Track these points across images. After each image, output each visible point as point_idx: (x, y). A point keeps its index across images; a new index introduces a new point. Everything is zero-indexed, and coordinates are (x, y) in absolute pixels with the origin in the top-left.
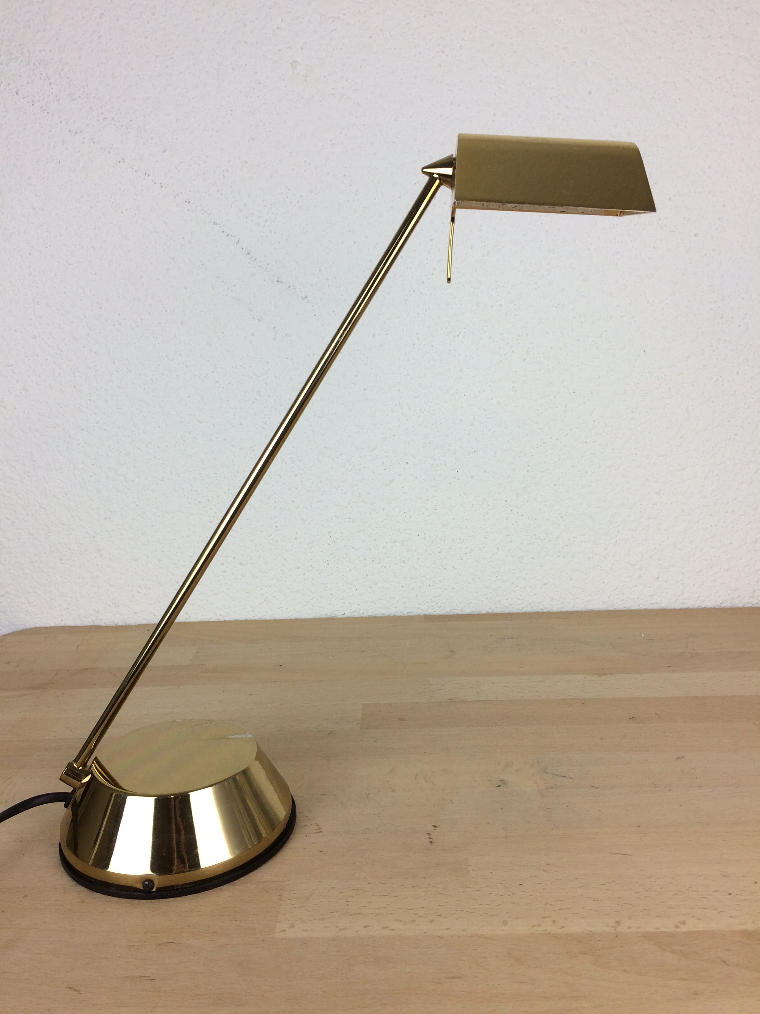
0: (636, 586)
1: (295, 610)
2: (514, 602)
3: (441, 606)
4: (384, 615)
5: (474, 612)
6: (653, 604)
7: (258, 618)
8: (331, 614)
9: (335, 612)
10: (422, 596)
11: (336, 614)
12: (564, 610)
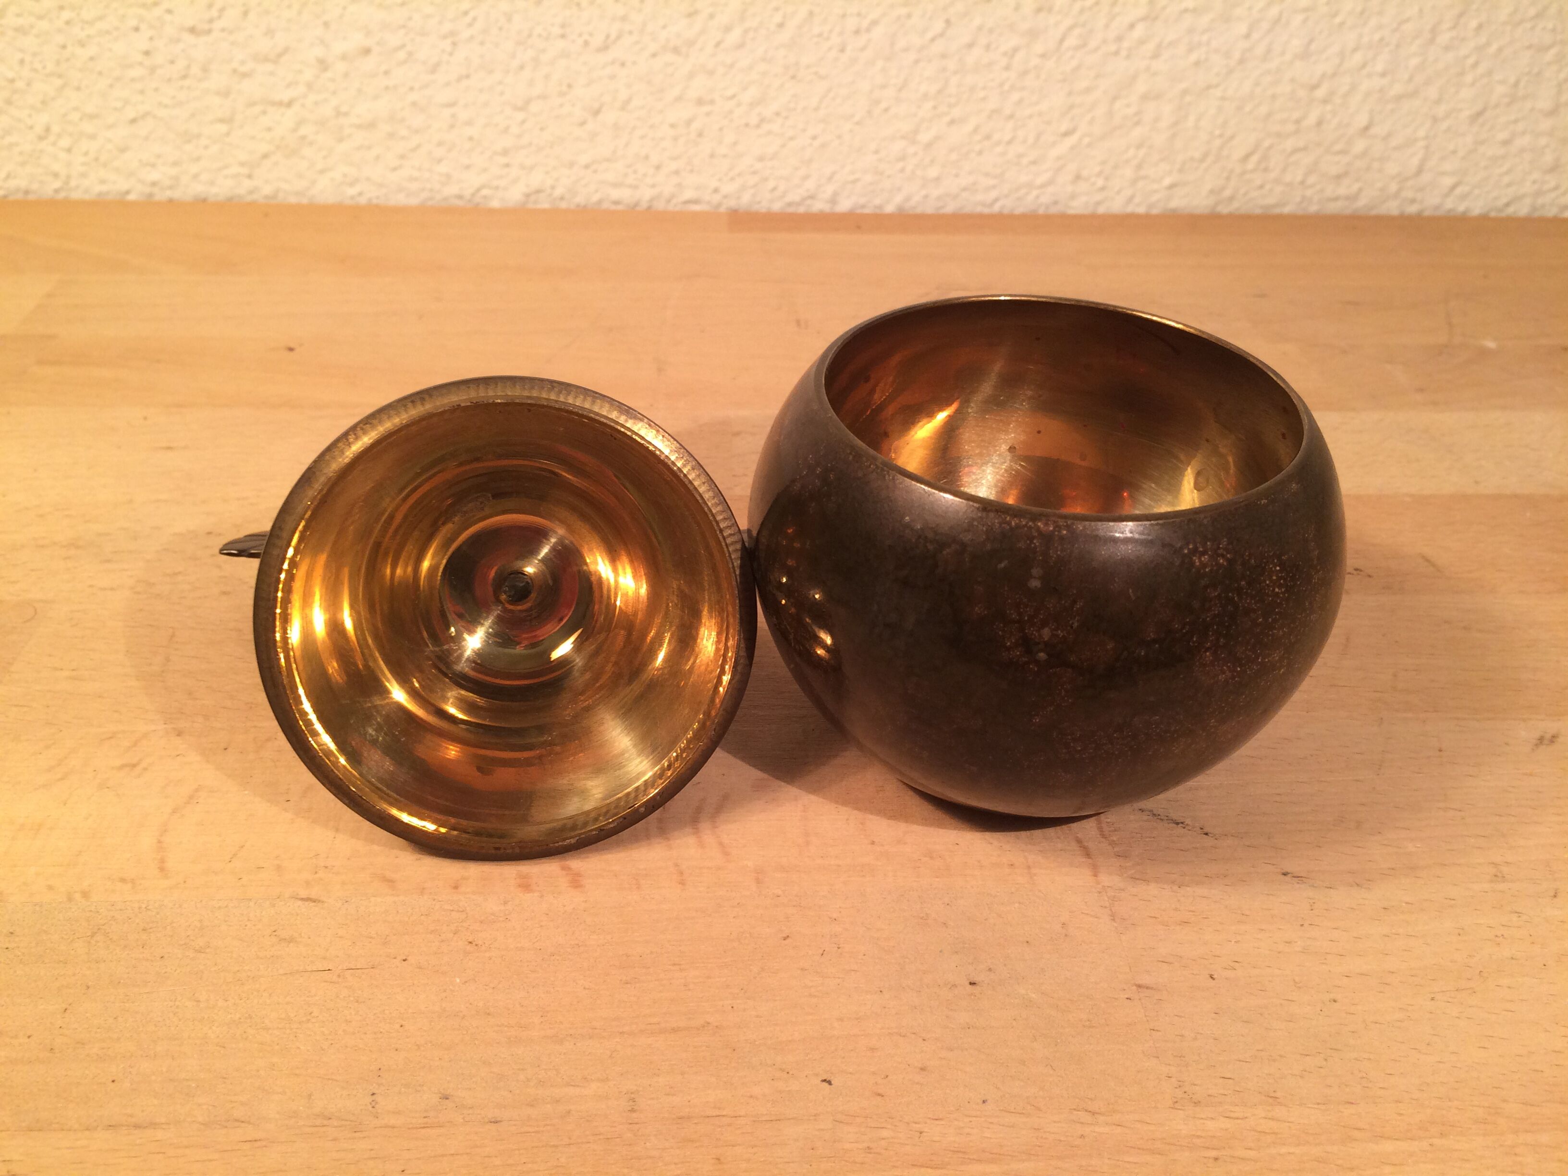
0: (1305, 149)
1: (368, 179)
2: (974, 184)
3: (774, 189)
4: (620, 207)
5: (863, 207)
6: (1336, 199)
7: (266, 197)
8: (473, 195)
9: (485, 192)
10: (725, 156)
11: (485, 197)
12: (1101, 210)
